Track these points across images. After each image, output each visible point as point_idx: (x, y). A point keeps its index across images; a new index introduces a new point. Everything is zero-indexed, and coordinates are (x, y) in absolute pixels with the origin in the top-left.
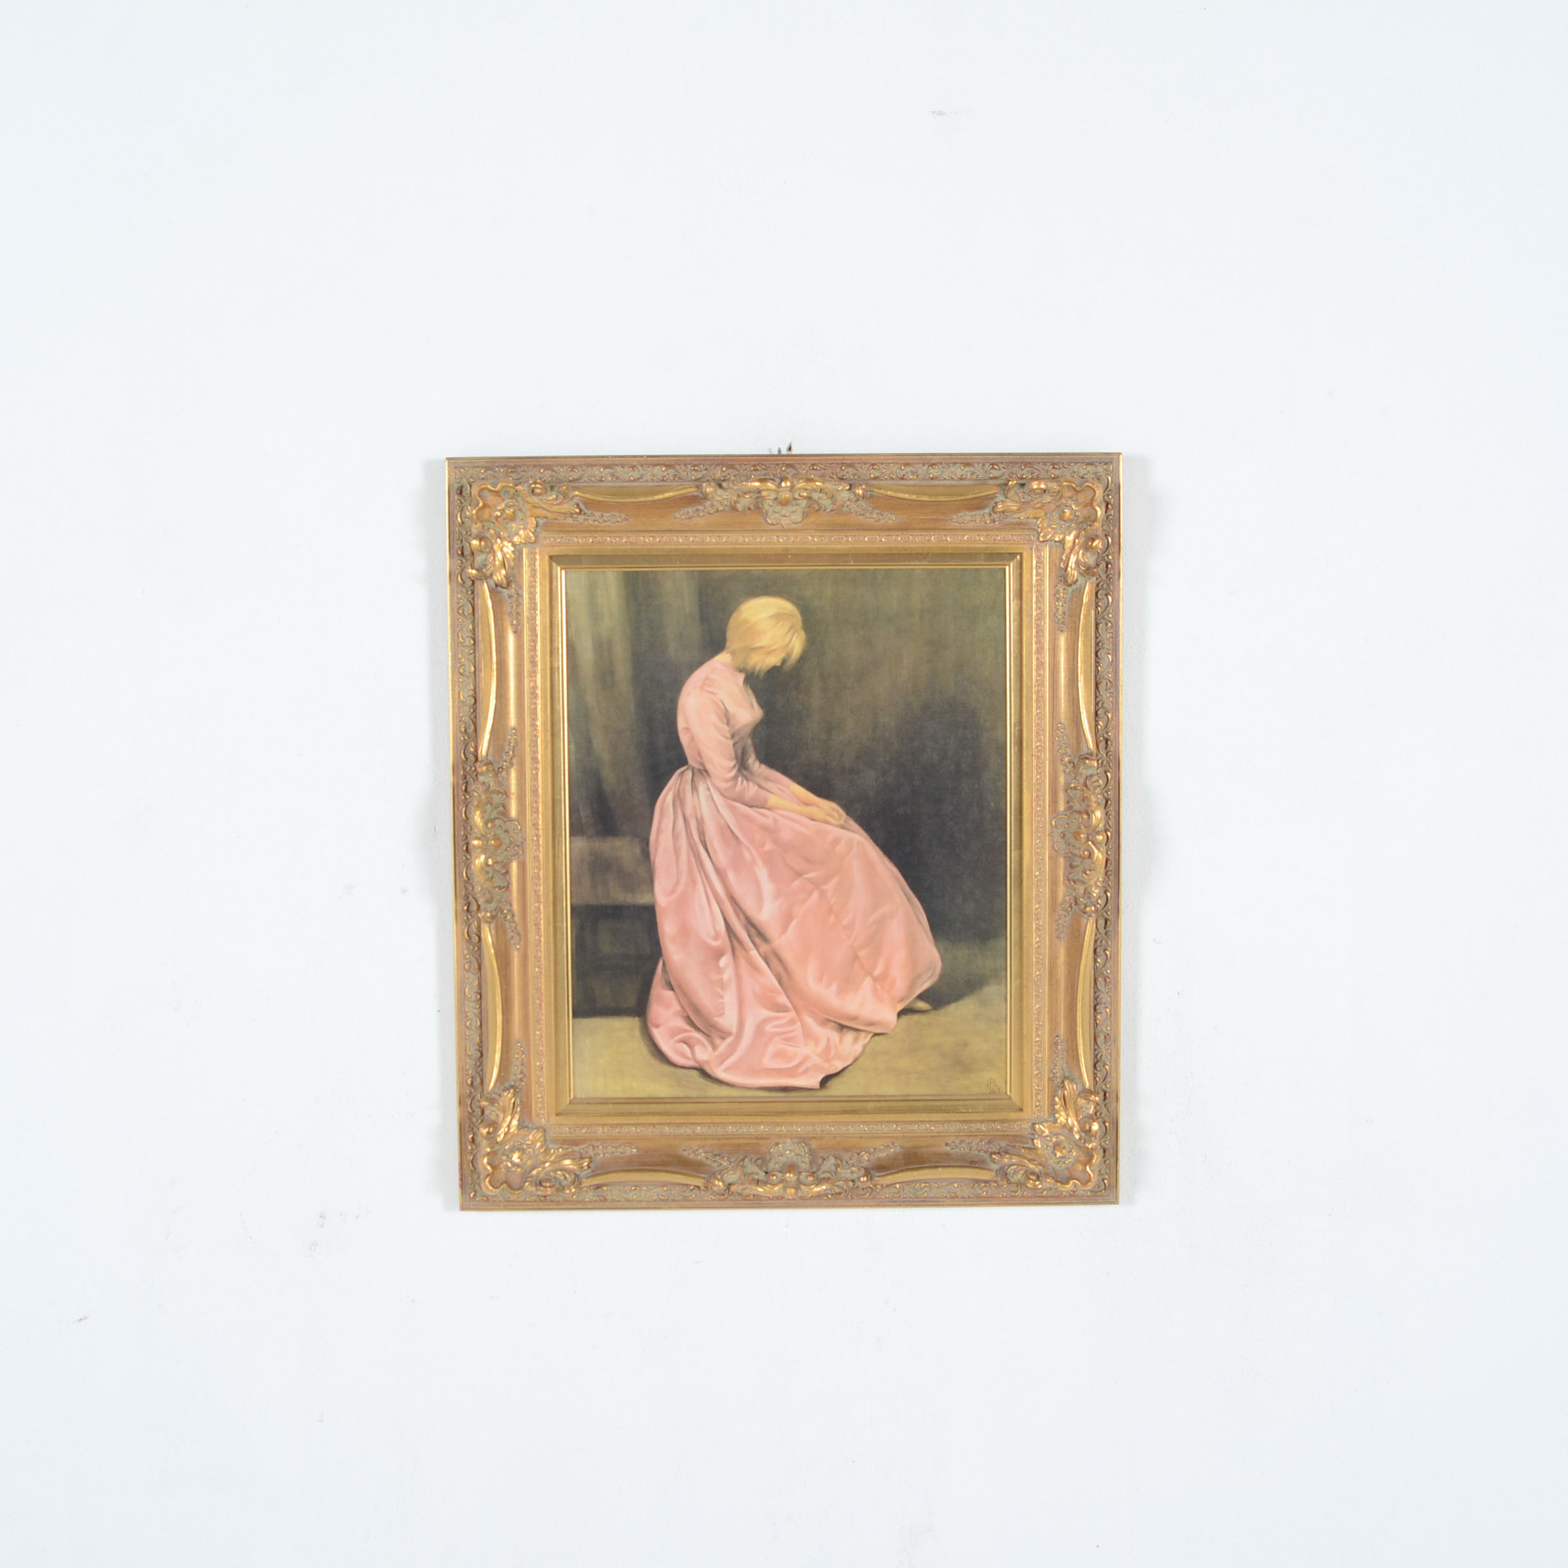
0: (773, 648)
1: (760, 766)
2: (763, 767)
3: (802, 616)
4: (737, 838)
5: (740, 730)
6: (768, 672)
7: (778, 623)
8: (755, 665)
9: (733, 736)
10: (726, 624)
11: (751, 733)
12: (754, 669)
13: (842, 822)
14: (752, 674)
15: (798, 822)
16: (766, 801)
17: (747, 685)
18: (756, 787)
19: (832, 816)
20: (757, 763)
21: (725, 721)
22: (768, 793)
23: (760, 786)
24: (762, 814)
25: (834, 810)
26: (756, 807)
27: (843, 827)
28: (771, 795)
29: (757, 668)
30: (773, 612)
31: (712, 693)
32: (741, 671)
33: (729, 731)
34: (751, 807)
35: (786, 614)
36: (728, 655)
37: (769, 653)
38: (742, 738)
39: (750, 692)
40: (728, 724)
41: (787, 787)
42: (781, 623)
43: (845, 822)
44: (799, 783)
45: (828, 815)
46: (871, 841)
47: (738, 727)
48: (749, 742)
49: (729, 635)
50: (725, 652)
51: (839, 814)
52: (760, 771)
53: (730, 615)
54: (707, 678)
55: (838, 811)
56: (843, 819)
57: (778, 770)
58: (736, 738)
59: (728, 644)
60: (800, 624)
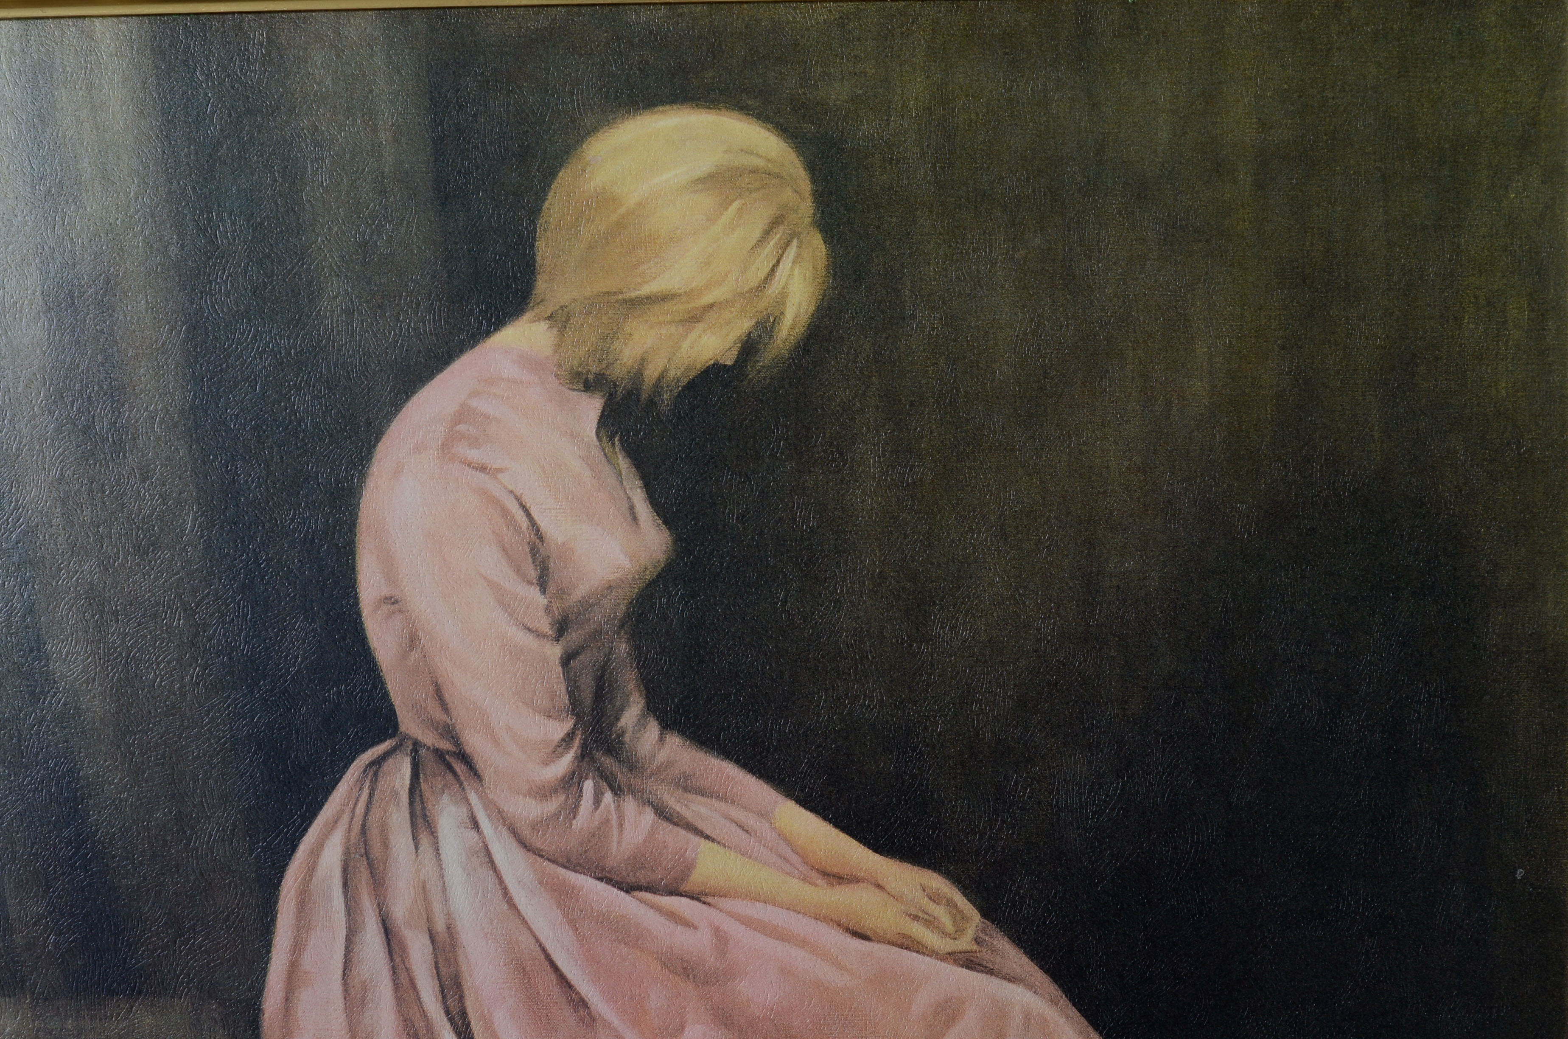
0: (708, 298)
1: (661, 739)
2: (674, 741)
3: (814, 181)
4: (580, 1003)
5: (586, 605)
6: (692, 385)
7: (725, 205)
8: (643, 362)
9: (562, 628)
10: (535, 212)
11: (628, 616)
12: (638, 376)
13: (965, 943)
14: (633, 393)
15: (803, 943)
16: (688, 869)
17: (611, 438)
18: (649, 816)
19: (930, 923)
20: (653, 730)
21: (533, 573)
22: (695, 839)
23: (663, 813)
24: (672, 916)
25: (935, 898)
26: (650, 888)
27: (970, 963)
28: (704, 844)
29: (651, 373)
30: (706, 164)
31: (483, 469)
32: (588, 386)
33: (548, 610)
34: (629, 888)
35: (754, 171)
36: (543, 326)
37: (693, 318)
38: (597, 634)
39: (623, 463)
40: (543, 583)
41: (764, 815)
42: (736, 205)
43: (977, 941)
44: (807, 802)
45: (916, 918)
46: (1073, 1012)
47: (581, 591)
48: (623, 648)
49: (544, 250)
50: (527, 316)
51: (959, 917)
52: (662, 756)
53: (550, 174)
54: (463, 414)
55: (950, 904)
56: (970, 933)
57: (726, 753)
58: (575, 636)
59: (541, 285)
60: (806, 208)
